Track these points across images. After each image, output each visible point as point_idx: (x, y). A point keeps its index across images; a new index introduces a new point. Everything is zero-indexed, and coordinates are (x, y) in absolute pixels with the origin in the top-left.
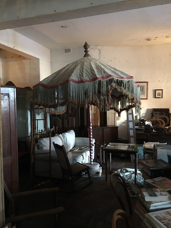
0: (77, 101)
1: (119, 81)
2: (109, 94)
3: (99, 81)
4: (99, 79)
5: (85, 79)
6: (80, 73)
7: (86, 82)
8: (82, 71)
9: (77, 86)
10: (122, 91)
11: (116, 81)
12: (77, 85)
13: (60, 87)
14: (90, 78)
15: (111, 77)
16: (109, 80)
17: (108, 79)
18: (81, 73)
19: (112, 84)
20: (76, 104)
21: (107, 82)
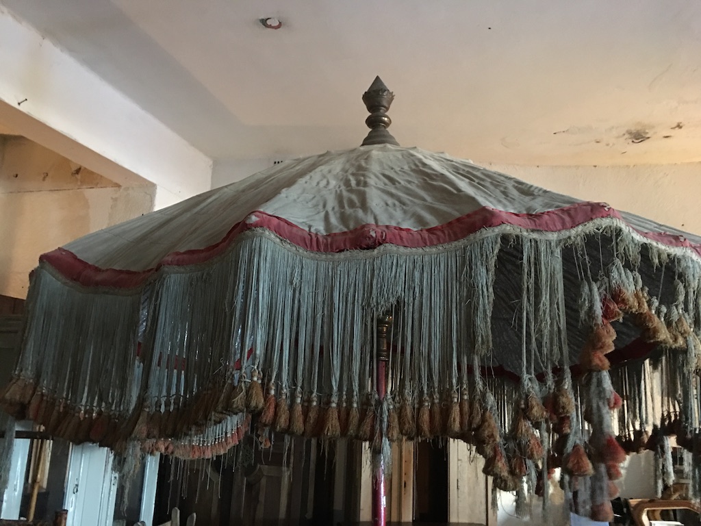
0: (307, 402)
1: (656, 261)
2: (600, 359)
3: (505, 238)
4: (508, 229)
5: (384, 220)
6: (345, 194)
7: (388, 246)
8: (353, 183)
9: (309, 275)
10: (681, 341)
11: (634, 254)
12: (311, 264)
13: (175, 280)
14: (420, 220)
15: (605, 222)
16: (590, 239)
17: (576, 233)
18: (351, 191)
19: (615, 274)
20: (288, 430)
21: (568, 253)
